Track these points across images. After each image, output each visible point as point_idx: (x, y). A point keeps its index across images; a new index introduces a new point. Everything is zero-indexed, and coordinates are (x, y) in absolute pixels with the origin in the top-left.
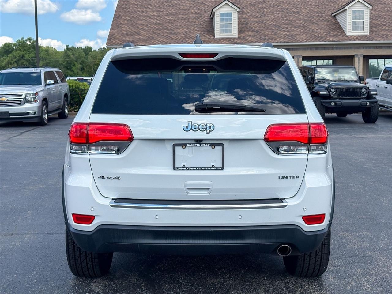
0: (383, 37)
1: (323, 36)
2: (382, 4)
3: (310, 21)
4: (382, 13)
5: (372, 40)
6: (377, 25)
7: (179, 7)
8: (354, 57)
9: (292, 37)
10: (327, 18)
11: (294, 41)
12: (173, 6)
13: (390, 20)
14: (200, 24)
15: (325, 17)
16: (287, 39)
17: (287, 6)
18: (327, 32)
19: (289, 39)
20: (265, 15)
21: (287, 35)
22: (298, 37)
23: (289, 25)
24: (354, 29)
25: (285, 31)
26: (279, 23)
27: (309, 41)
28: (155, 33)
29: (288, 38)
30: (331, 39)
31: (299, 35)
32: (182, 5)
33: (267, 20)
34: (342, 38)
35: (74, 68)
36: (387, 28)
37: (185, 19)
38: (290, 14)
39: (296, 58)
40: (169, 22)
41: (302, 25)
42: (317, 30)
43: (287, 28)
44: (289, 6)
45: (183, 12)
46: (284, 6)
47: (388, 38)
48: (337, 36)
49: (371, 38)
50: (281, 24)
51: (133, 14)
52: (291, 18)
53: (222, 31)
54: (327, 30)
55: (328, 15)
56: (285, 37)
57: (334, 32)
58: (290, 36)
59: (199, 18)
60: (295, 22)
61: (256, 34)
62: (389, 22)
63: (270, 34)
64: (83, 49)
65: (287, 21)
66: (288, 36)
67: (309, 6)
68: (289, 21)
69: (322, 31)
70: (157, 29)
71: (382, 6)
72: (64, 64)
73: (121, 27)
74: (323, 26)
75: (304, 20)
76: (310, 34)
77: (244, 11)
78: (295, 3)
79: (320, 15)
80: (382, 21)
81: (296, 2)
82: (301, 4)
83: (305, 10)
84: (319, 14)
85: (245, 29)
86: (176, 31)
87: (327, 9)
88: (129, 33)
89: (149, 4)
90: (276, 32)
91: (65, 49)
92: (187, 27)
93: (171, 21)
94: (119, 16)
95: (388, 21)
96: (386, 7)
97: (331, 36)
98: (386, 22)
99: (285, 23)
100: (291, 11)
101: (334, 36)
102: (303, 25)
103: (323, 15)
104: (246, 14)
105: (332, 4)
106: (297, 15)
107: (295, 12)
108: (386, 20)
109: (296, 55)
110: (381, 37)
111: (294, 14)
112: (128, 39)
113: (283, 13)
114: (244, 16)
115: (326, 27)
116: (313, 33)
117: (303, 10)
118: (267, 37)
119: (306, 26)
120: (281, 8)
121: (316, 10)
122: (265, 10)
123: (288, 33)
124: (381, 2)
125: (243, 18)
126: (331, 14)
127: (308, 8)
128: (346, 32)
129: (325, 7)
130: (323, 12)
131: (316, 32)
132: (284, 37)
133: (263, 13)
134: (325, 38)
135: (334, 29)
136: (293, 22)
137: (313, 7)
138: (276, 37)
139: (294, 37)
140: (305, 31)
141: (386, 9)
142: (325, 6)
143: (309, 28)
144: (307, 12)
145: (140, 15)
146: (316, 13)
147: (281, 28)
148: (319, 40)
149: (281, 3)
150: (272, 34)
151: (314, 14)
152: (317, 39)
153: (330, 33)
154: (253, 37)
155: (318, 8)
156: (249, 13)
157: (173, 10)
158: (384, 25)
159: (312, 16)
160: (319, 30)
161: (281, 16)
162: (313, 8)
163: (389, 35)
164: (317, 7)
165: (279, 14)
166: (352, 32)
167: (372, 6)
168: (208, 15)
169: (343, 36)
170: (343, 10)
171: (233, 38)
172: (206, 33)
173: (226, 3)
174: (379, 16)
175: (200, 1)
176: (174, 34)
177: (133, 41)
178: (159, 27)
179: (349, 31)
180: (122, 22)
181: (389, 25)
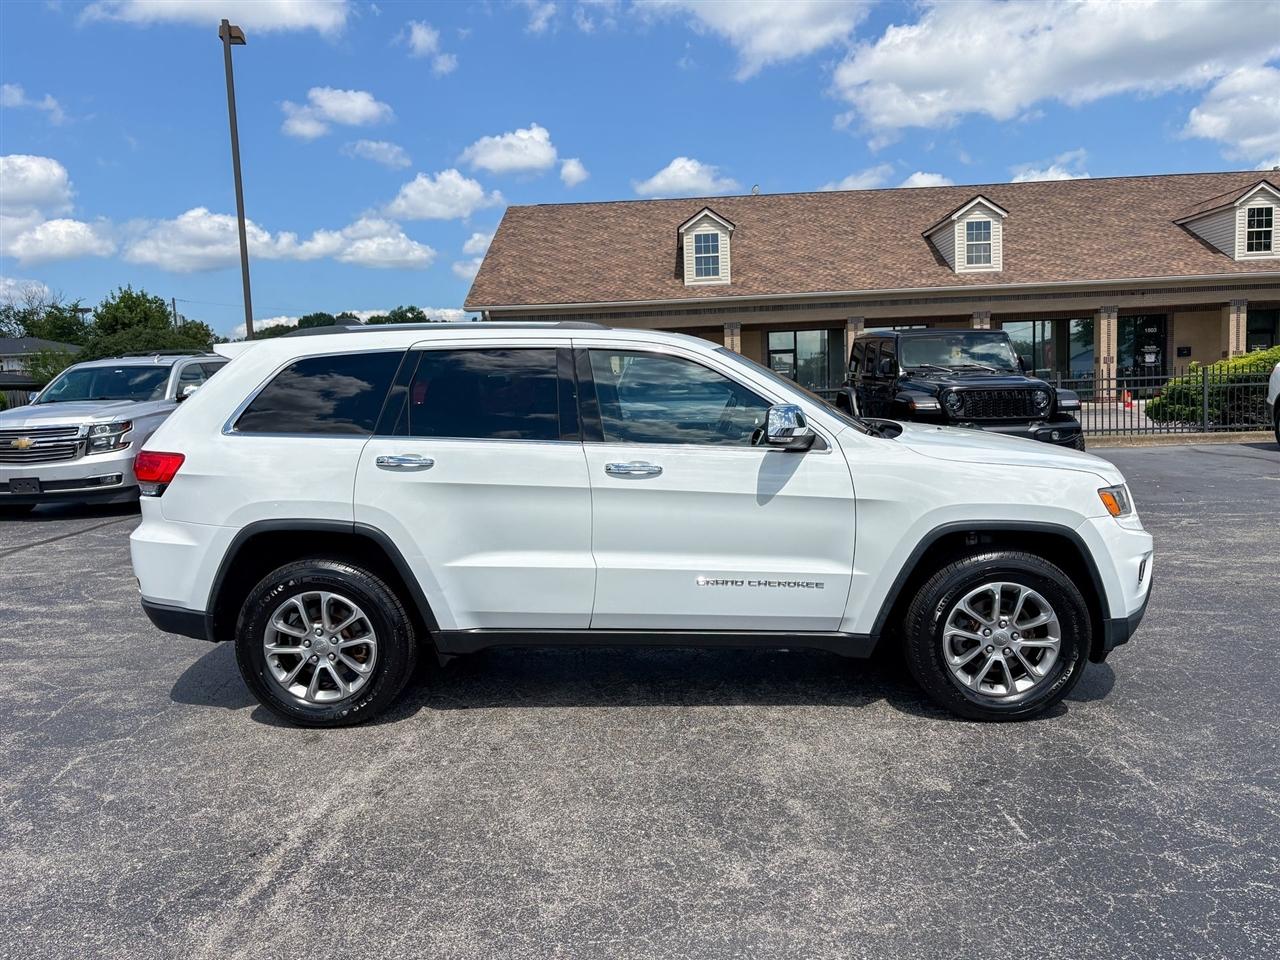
0: (1032, 275)
1: (906, 276)
3: (880, 247)
4: (1026, 228)
5: (1009, 281)
6: (1017, 252)
7: (618, 228)
8: (972, 317)
9: (843, 281)
10: (913, 241)
11: (847, 288)
12: (608, 227)
13: (1043, 241)
14: (657, 261)
15: (909, 240)
16: (833, 284)
17: (833, 222)
18: (914, 268)
19: (838, 283)
20: (788, 240)
21: (832, 276)
22: (855, 279)
23: (835, 257)
24: (970, 261)
25: (827, 268)
26: (815, 254)
27: (878, 286)
28: (565, 280)
29: (833, 281)
30: (924, 281)
31: (858, 275)
32: (625, 226)
33: (791, 248)
34: (946, 280)
37: (627, 251)
39: (852, 323)
40: (595, 258)
41: (863, 256)
42: (894, 264)
43: (832, 263)
44: (837, 221)
45: (625, 239)
47: (1041, 276)
48: (936, 275)
49: (1006, 277)
50: (819, 254)
51: (526, 244)
52: (840, 244)
53: (699, 273)
54: (914, 264)
56: (829, 280)
57: (930, 268)
58: (837, 279)
59: (654, 249)
60: (849, 250)
61: (769, 277)
62: (1042, 246)
63: (797, 274)
65: (832, 250)
67: (876, 220)
68: (836, 248)
69: (903, 266)
70: (571, 272)
73: (499, 271)
74: (906, 257)
75: (867, 246)
76: (881, 273)
77: (746, 232)
78: (847, 215)
79: (898, 235)
80: (1027, 243)
81: (850, 212)
82: (861, 217)
83: (868, 227)
84: (896, 233)
85: (747, 268)
86: (608, 274)
87: (912, 224)
88: (513, 282)
89: (560, 226)
90: (809, 271)
92: (629, 267)
93: (598, 256)
94: (499, 249)
95: (1039, 244)
96: (1034, 218)
97: (922, 276)
98: (1035, 245)
99: (828, 253)
100: (841, 230)
101: (929, 276)
102: (865, 255)
103: (906, 235)
104: (749, 238)
105: (923, 215)
106: (852, 238)
107: (849, 232)
109: (853, 316)
110: (1028, 275)
111: (846, 236)
112: (509, 292)
113: (824, 234)
114: (745, 242)
115: (911, 259)
116: (885, 271)
117: (865, 228)
118: (790, 282)
119: (871, 257)
120: (821, 225)
121: (890, 228)
122: (788, 229)
124: (1022, 207)
125: (744, 246)
126: (922, 234)
127: (874, 224)
128: (954, 267)
129: (909, 221)
130: (905, 231)
131: (893, 269)
132: (825, 280)
133: (783, 236)
134: (912, 280)
135: (930, 263)
136: (844, 250)
137: (885, 221)
138: (810, 281)
139: (847, 280)
140: (870, 268)
142: (908, 218)
143: (877, 261)
144: (873, 231)
145: (539, 247)
146: (891, 233)
147: (820, 262)
148: (899, 284)
150: (803, 274)
151: (884, 235)
152: (894, 282)
153: (920, 271)
154: (762, 281)
155: (894, 222)
156: (755, 236)
157: (605, 236)
158: (1033, 252)
159: (880, 238)
160: (898, 265)
161: (820, 240)
163: (1045, 272)
165: (815, 235)
166: (966, 268)
167: (1008, 212)
168: (673, 242)
169: (948, 275)
170: (947, 223)
171: (722, 286)
172: (668, 277)
173: (706, 216)
174: (1020, 235)
175: (661, 216)
176: (603, 280)
177: (519, 297)
178: (574, 267)
179: (961, 266)
180: (502, 261)
181: (1043, 252)
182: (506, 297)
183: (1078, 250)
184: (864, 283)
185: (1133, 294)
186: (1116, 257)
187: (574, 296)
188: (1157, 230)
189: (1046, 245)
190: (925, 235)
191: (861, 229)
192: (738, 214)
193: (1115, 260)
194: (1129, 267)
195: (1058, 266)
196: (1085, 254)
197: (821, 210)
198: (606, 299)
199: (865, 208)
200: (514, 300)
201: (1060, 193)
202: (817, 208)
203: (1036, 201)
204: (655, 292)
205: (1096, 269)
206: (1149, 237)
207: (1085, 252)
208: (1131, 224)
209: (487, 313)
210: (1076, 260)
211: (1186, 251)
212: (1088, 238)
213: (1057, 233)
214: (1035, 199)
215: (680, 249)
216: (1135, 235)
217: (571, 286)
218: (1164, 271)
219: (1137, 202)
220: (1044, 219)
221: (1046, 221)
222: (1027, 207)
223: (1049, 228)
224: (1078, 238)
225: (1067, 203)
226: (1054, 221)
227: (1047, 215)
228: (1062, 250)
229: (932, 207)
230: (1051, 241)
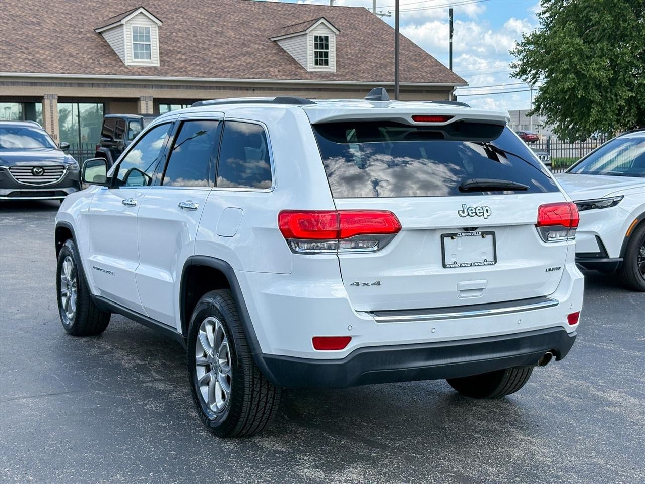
0: (181, 70)
1: (88, 64)
2: (169, 19)
3: (63, 39)
4: (172, 33)
5: (165, 74)
6: (168, 51)
8: (140, 100)
9: (38, 64)
10: (89, 35)
11: (43, 71)
13: (185, 45)
15: (86, 34)
16: (31, 66)
17: (19, 12)
18: (94, 58)
19: (35, 66)
21: (29, 60)
22: (48, 64)
23: (28, 43)
24: (136, 56)
25: (24, 53)
26: (11, 39)
27: (68, 71)
29: (31, 64)
30: (103, 70)
31: (50, 61)
34: (119, 70)
36: (184, 57)
38: (27, 24)
39: (48, 99)
41: (51, 45)
42: (77, 54)
43: (27, 49)
44: (23, 12)
46: (13, 12)
47: (187, 72)
48: (111, 66)
49: (162, 71)
50: (14, 40)
52: (30, 32)
54: (93, 55)
55: (89, 32)
56: (27, 63)
57: (106, 59)
58: (34, 62)
60: (38, 39)
62: (185, 48)
65: (24, 37)
66: (31, 62)
67: (56, 14)
68: (27, 36)
69: (85, 56)
71: (169, 21)
74: (85, 48)
75: (53, 36)
76: (68, 60)
78: (31, 8)
79: (76, 30)
80: (174, 45)
81: (33, 5)
82: (43, 10)
83: (50, 19)
84: (75, 27)
87: (85, 21)
90: (9, 54)
95: (183, 47)
96: (176, 25)
97: (101, 65)
98: (180, 47)
99: (21, 40)
100: (28, 20)
101: (106, 65)
102: (52, 44)
103: (82, 30)
105: (93, 14)
106: (39, 28)
107: (35, 23)
108: (179, 45)
109: (49, 93)
110: (178, 71)
111: (34, 26)
113: (15, 22)
115: (90, 50)
116: (71, 59)
117: (47, 21)
119: (58, 46)
120: (10, 14)
121: (68, 22)
124: (167, 15)
126: (95, 30)
127: (55, 18)
128: (124, 60)
129: (82, 18)
130: (81, 26)
131: (77, 58)
132: (23, 62)
134: (93, 68)
135: (104, 55)
136: (34, 39)
137: (64, 16)
138: (11, 62)
139: (42, 64)
140: (59, 55)
142: (82, 15)
143: (63, 50)
144: (55, 24)
146: (70, 27)
147: (16, 47)
148: (84, 71)
149: (7, 5)
150: (4, 56)
151: (66, 28)
152: (80, 69)
153: (98, 61)
155: (71, 18)
158: (179, 53)
159: (63, 31)
160: (80, 55)
161: (13, 28)
162: (63, 17)
163: (190, 69)
164: (70, 16)
165: (7, 23)
166: (133, 62)
167: (162, 22)
169: (120, 66)
170: (116, 25)
179: (129, 58)
181: (186, 53)
183: (210, 54)
184: (56, 67)
185: (247, 90)
186: (235, 62)
188: (259, 44)
189: (187, 48)
190: (98, 31)
191: (44, 20)
193: (235, 64)
194: (244, 70)
195: (197, 65)
196: (215, 58)
201: (193, 7)
203: (176, 11)
205: (223, 69)
206: (255, 48)
207: (215, 56)
208: (243, 37)
210: (209, 62)
211: (279, 61)
212: (215, 46)
213: (194, 39)
214: (176, 10)
216: (246, 46)
218: (266, 75)
219: (245, 20)
220: (184, 27)
221: (186, 29)
222: (171, 15)
223: (188, 35)
224: (209, 45)
225: (199, 15)
226: (191, 29)
227: (185, 24)
228: (199, 53)
229: (99, 7)
230: (190, 45)
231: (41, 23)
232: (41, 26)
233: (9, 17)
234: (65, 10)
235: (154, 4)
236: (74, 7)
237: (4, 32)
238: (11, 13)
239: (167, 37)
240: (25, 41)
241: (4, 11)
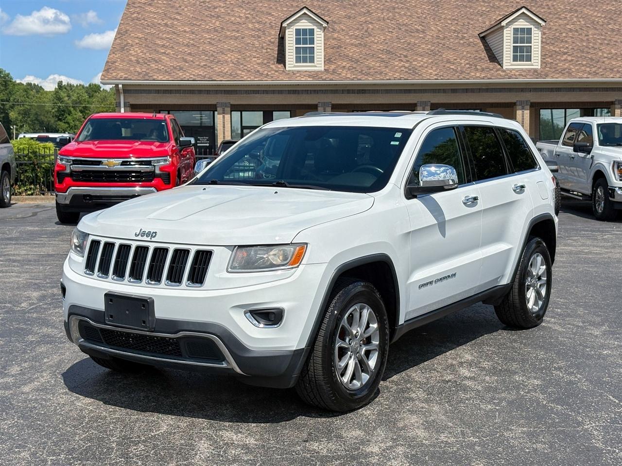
0: (563, 72)
1: (464, 70)
2: (561, 19)
3: (444, 45)
4: (562, 33)
5: (544, 76)
6: (554, 52)
7: (227, 18)
8: (516, 105)
9: (413, 72)
10: (471, 40)
11: (417, 78)
12: (218, 17)
13: (574, 45)
14: (262, 48)
15: (468, 39)
16: (405, 74)
17: (406, 21)
18: (471, 63)
19: (410, 73)
20: (370, 35)
21: (406, 68)
22: (423, 71)
23: (408, 51)
24: (515, 59)
25: (402, 61)
26: (392, 48)
27: (442, 77)
28: (186, 61)
29: (406, 72)
30: (478, 75)
31: (426, 67)
32: (233, 16)
33: (373, 42)
34: (495, 74)
35: (69, 117)
36: (569, 58)
37: (236, 38)
38: (412, 32)
40: (210, 43)
41: (430, 52)
42: (456, 59)
43: (406, 56)
44: (410, 20)
45: (234, 27)
46: (401, 21)
47: (571, 73)
48: (488, 70)
49: (543, 73)
50: (395, 49)
51: (149, 28)
52: (412, 40)
53: (298, 60)
54: (471, 60)
56: (403, 70)
57: (483, 64)
58: (410, 70)
59: (260, 37)
60: (419, 46)
61: (355, 66)
62: (572, 49)
63: (378, 65)
64: (87, 87)
65: (406, 45)
66: (407, 70)
67: (442, 21)
68: (409, 44)
69: (462, 61)
70: (190, 54)
71: (561, 22)
72: (53, 111)
73: (129, 50)
74: (465, 53)
75: (434, 43)
76: (444, 66)
77: (336, 26)
78: (419, 16)
79: (460, 35)
80: (561, 46)
81: (421, 13)
82: (430, 18)
83: (435, 26)
84: (458, 33)
85: (337, 57)
86: (222, 57)
87: (471, 26)
88: (141, 61)
89: (178, 13)
90: (387, 63)
91: (57, 87)
92: (239, 52)
93: (213, 42)
94: (126, 31)
95: (571, 47)
96: (568, 24)
97: (477, 70)
98: (567, 48)
99: (402, 48)
100: (413, 28)
101: (483, 70)
102: (432, 51)
103: (466, 35)
104: (339, 32)
105: (481, 19)
106: (422, 36)
107: (419, 30)
108: (567, 46)
109: (421, 100)
110: (560, 72)
111: (418, 34)
112: (138, 69)
113: (400, 31)
114: (336, 35)
115: (469, 55)
116: (448, 65)
117: (433, 28)
118: (372, 70)
119: (437, 52)
120: (397, 24)
121: (453, 28)
122: (370, 25)
123: (407, 65)
124: (560, 15)
125: (334, 39)
126: (479, 35)
127: (441, 25)
128: (503, 63)
129: (469, 23)
130: (465, 31)
131: (454, 64)
132: (400, 70)
133: (366, 31)
134: (469, 73)
135: (483, 59)
136: (415, 46)
137: (450, 22)
138: (387, 71)
139: (417, 71)
140: (436, 61)
141: (568, 27)
142: (468, 21)
143: (441, 56)
144: (439, 31)
145: (161, 31)
146: (454, 33)
147: (396, 55)
148: (458, 76)
150: (382, 65)
151: (450, 34)
152: (455, 75)
153: (476, 66)
154: (349, 70)
155: (457, 23)
156: (343, 30)
157: (217, 23)
158: (565, 53)
159: (446, 37)
160: (459, 60)
161: (396, 36)
162: (449, 24)
163: (573, 70)
165: (392, 32)
166: (512, 65)
167: (545, 22)
168: (275, 33)
169: (498, 70)
170: (497, 28)
171: (317, 73)
172: (272, 62)
173: (305, 14)
174: (557, 39)
175: (264, 9)
176: (217, 62)
177: (147, 74)
178: (193, 50)
179: (508, 62)
180: (130, 42)
181: (573, 54)
182: (136, 74)
183: (600, 54)
184: (430, 74)
187: (194, 75)
189: (575, 48)
190: (482, 35)
192: (328, 11)
195: (584, 65)
196: (605, 57)
197: (397, 10)
198: (222, 79)
199: (434, 10)
200: (143, 77)
201: (591, 6)
202: (394, 8)
203: (571, 11)
204: (262, 74)
205: (612, 70)
207: (605, 55)
209: (120, 86)
210: (598, 61)
212: (608, 44)
213: (585, 39)
214: (571, 9)
215: (282, 40)
217: (190, 66)
220: (576, 26)
221: (578, 28)
222: (564, 15)
223: (579, 35)
224: (601, 44)
225: (595, 14)
226: (583, 28)
227: (578, 23)
228: (588, 53)
229: (488, 11)
230: (580, 45)
231: (425, 30)
232: (425, 33)
233: (395, 27)
234: (453, 16)
235: (548, 5)
236: (462, 12)
237: (387, 41)
238: (398, 22)
239: (555, 38)
240: (406, 49)
241: (392, 21)
